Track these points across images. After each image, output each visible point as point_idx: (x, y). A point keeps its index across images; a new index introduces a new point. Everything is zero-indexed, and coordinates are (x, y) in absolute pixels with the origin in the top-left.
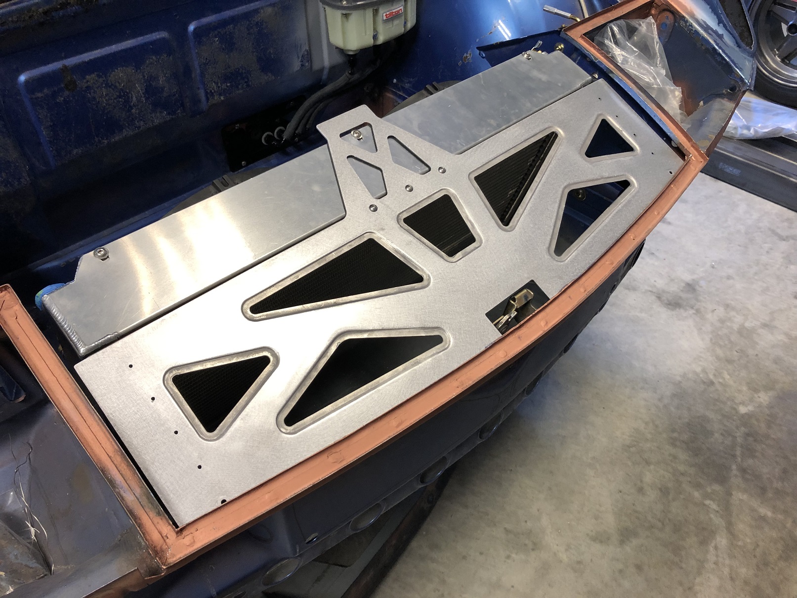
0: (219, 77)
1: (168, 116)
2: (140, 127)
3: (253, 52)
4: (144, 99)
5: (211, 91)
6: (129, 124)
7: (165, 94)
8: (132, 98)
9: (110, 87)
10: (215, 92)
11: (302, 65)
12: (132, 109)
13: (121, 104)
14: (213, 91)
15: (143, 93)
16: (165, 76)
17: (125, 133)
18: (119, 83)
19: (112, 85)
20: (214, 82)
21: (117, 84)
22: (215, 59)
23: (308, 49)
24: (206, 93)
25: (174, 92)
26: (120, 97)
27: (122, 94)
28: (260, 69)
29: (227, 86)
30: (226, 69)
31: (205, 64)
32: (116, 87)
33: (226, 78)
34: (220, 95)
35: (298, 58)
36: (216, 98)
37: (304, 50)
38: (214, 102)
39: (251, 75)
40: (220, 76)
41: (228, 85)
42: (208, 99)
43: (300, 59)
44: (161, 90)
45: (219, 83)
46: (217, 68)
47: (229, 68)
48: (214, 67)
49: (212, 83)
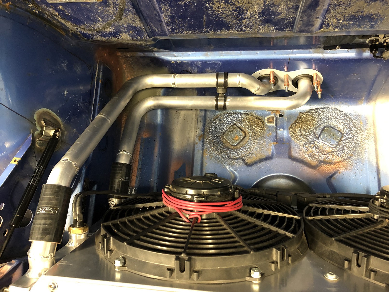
0: (344, 16)
1: (275, 30)
2: (246, 31)
4: (257, 16)
5: (328, 24)
6: (236, 27)
7: (279, 17)
8: (246, 13)
9: (229, 3)
10: (332, 25)
12: (244, 20)
13: (234, 15)
14: (330, 24)
15: (258, 13)
16: (287, 6)
17: (231, 31)
18: (238, 2)
19: (231, 2)
20: (337, 19)
21: (237, 3)
22: (350, 4)
24: (322, 24)
25: (290, 17)
26: (235, 11)
27: (238, 9)
29: (348, 23)
30: (357, 12)
31: (336, 5)
32: (234, 4)
33: (353, 18)
34: (337, 27)
36: (330, 29)
39: (382, 21)
40: (346, 15)
41: (350, 23)
42: (321, 27)
44: (277, 14)
45: (341, 20)
46: (347, 10)
47: (362, 12)
48: (344, 9)
49: (334, 19)
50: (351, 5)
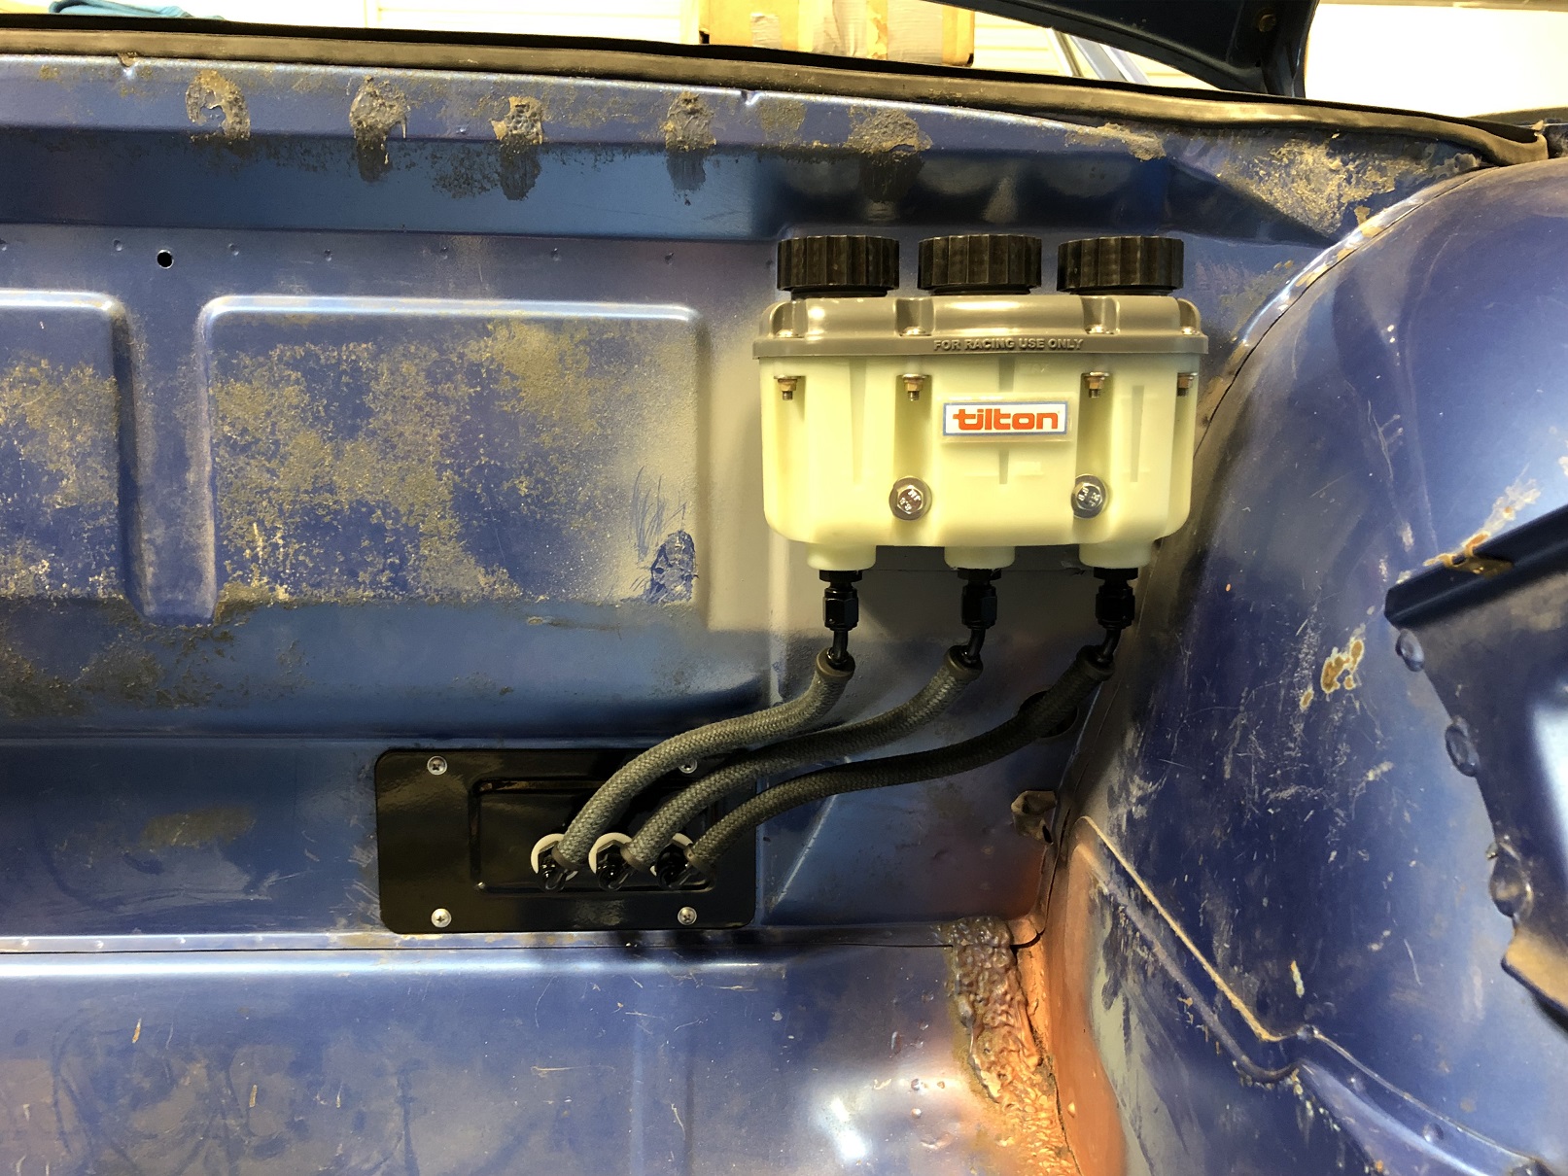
0: (281, 510)
3: (442, 467)
5: (240, 551)
7: (58, 501)
10: (256, 559)
11: (657, 587)
14: (249, 554)
16: (72, 439)
20: (261, 523)
22: (277, 442)
23: (690, 530)
24: (221, 553)
25: (95, 505)
28: (459, 537)
29: (310, 555)
30: (315, 490)
31: (236, 449)
33: (311, 525)
34: (276, 577)
35: (643, 549)
36: (255, 583)
37: (673, 527)
38: (244, 594)
39: (417, 547)
40: (286, 507)
41: (315, 551)
42: (222, 576)
43: (651, 558)
44: (45, 479)
45: (279, 535)
46: (278, 477)
47: (332, 492)
48: (268, 471)
49: (251, 524)
50: (282, 450)
